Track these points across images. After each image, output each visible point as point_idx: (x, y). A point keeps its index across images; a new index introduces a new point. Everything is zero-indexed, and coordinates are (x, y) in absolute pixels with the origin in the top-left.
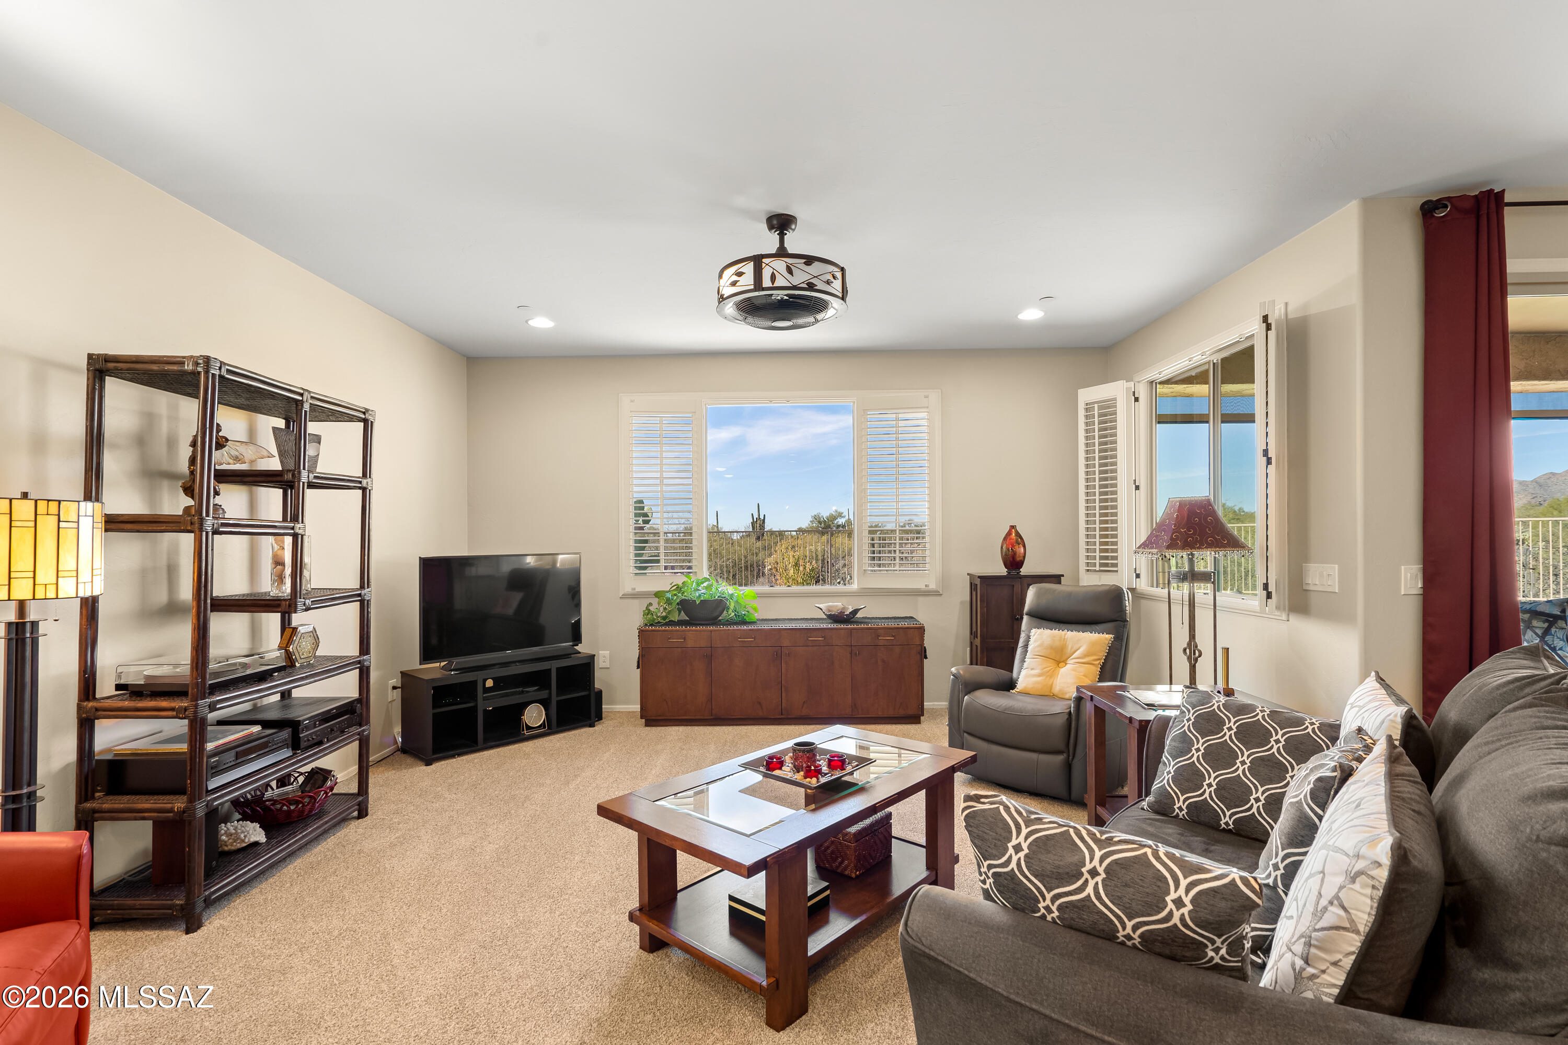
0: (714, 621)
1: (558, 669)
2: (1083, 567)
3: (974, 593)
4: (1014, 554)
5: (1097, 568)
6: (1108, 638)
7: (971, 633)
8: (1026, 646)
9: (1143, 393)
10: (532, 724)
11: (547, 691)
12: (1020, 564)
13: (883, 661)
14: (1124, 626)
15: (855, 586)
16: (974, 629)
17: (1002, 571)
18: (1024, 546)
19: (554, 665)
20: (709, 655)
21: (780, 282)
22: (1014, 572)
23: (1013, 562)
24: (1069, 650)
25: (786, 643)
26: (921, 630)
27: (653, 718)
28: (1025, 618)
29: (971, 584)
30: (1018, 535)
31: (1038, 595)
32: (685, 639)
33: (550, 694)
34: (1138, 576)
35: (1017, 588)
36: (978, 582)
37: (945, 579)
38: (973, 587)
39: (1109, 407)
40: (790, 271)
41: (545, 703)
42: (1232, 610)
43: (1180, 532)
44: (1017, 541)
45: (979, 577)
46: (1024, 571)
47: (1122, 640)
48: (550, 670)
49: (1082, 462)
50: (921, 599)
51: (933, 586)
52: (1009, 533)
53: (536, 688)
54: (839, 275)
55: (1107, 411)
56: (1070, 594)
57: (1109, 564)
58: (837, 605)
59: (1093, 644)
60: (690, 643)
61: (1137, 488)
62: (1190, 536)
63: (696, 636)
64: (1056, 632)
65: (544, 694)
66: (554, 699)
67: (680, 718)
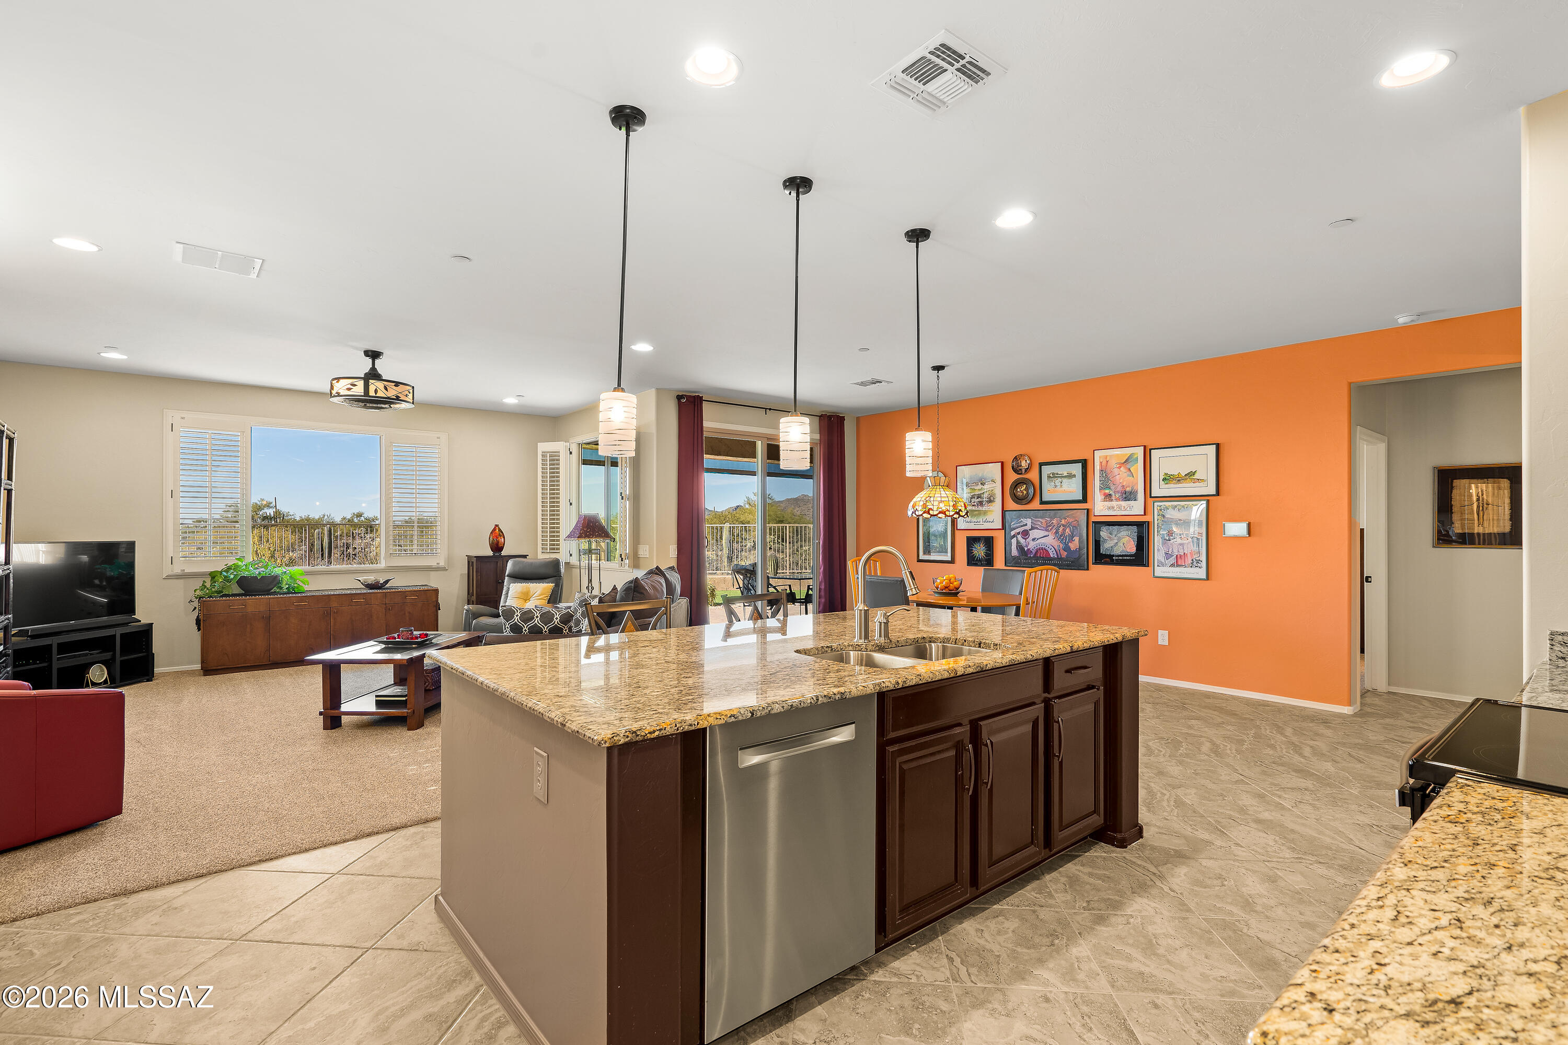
0: (268, 592)
1: (122, 635)
2: (540, 550)
3: (471, 568)
4: (498, 542)
5: (548, 551)
6: (551, 585)
7: (468, 594)
8: (507, 593)
9: (574, 449)
10: (96, 680)
11: (111, 653)
12: (501, 549)
13: (409, 613)
14: (560, 579)
15: (382, 564)
16: (471, 591)
17: (491, 553)
18: (504, 538)
19: (118, 632)
20: (267, 618)
21: (380, 394)
22: (497, 554)
23: (497, 547)
24: (531, 593)
25: (334, 604)
26: (436, 591)
27: (215, 668)
28: (506, 578)
29: (469, 562)
30: (500, 530)
31: (514, 565)
32: (245, 605)
33: (114, 655)
34: (571, 555)
35: (500, 564)
36: (474, 560)
37: (449, 559)
38: (470, 563)
39: (555, 456)
40: (386, 389)
41: (108, 664)
42: (607, 570)
43: (584, 530)
44: (500, 535)
45: (475, 557)
46: (504, 553)
47: (559, 586)
48: (115, 636)
49: (540, 487)
50: (433, 573)
51: (442, 564)
52: (494, 529)
53: (98, 651)
54: (411, 391)
55: (554, 459)
56: (532, 563)
57: (555, 548)
58: (371, 578)
59: (544, 589)
60: (250, 609)
61: (571, 504)
62: (588, 532)
63: (254, 603)
64: (524, 584)
65: (108, 655)
66: (118, 658)
67: (240, 666)
